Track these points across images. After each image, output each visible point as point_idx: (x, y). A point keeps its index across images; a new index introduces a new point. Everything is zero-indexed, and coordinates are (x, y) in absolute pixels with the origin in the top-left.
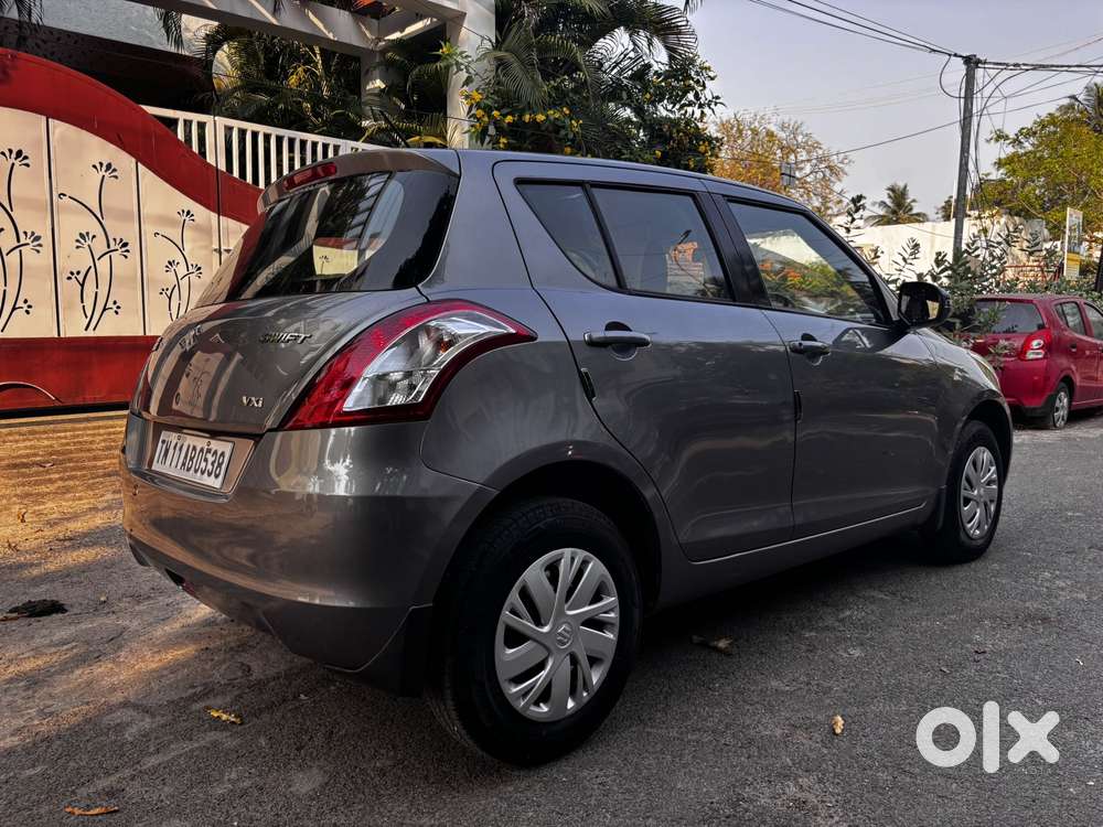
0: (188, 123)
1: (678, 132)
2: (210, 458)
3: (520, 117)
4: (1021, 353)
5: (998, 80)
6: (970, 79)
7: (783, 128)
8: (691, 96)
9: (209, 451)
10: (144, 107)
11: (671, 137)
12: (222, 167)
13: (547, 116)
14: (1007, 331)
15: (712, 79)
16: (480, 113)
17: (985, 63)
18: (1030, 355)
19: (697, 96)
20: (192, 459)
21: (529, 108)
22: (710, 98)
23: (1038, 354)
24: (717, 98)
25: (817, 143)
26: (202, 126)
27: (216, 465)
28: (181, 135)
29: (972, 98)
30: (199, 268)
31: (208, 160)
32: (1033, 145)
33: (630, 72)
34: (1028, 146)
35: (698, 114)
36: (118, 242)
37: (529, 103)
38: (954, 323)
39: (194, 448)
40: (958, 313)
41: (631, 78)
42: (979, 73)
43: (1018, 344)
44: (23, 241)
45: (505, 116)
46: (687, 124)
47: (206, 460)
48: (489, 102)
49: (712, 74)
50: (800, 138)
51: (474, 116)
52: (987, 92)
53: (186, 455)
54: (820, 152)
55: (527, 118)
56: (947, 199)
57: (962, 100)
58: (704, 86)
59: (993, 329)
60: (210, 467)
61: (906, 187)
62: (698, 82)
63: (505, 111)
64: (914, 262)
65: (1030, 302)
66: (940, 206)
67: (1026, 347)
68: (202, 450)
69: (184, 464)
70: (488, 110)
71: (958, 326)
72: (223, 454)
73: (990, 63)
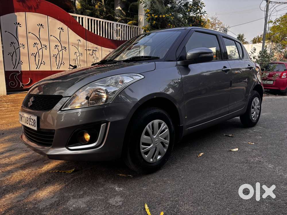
0: (79, 18)
1: (196, 20)
3: (159, 16)
4: (280, 77)
5: (275, 7)
6: (267, 6)
7: (212, 18)
8: (198, 11)
10: (69, 13)
11: (194, 21)
12: (87, 29)
13: (166, 16)
14: (277, 71)
15: (204, 6)
16: (149, 15)
17: (272, 2)
18: (283, 77)
19: (200, 11)
21: (161, 14)
22: (203, 11)
23: (284, 77)
24: (205, 12)
25: (221, 23)
26: (82, 18)
28: (78, 21)
29: (268, 11)
30: (82, 54)
31: (84, 27)
32: (279, 23)
33: (183, 4)
34: (278, 24)
35: (200, 15)
36: (64, 47)
37: (161, 12)
38: (264, 69)
40: (265, 66)
41: (183, 6)
42: (270, 4)
43: (280, 74)
44: (43, 47)
45: (155, 16)
46: (198, 18)
48: (151, 12)
49: (204, 5)
50: (217, 21)
51: (147, 16)
52: (272, 10)
54: (222, 25)
55: (161, 16)
56: (254, 38)
57: (265, 12)
58: (202, 8)
59: (274, 70)
61: (243, 34)
62: (200, 7)
63: (155, 14)
64: (254, 53)
65: (283, 64)
66: (252, 40)
67: (282, 75)
70: (151, 14)
71: (265, 70)
73: (273, 2)
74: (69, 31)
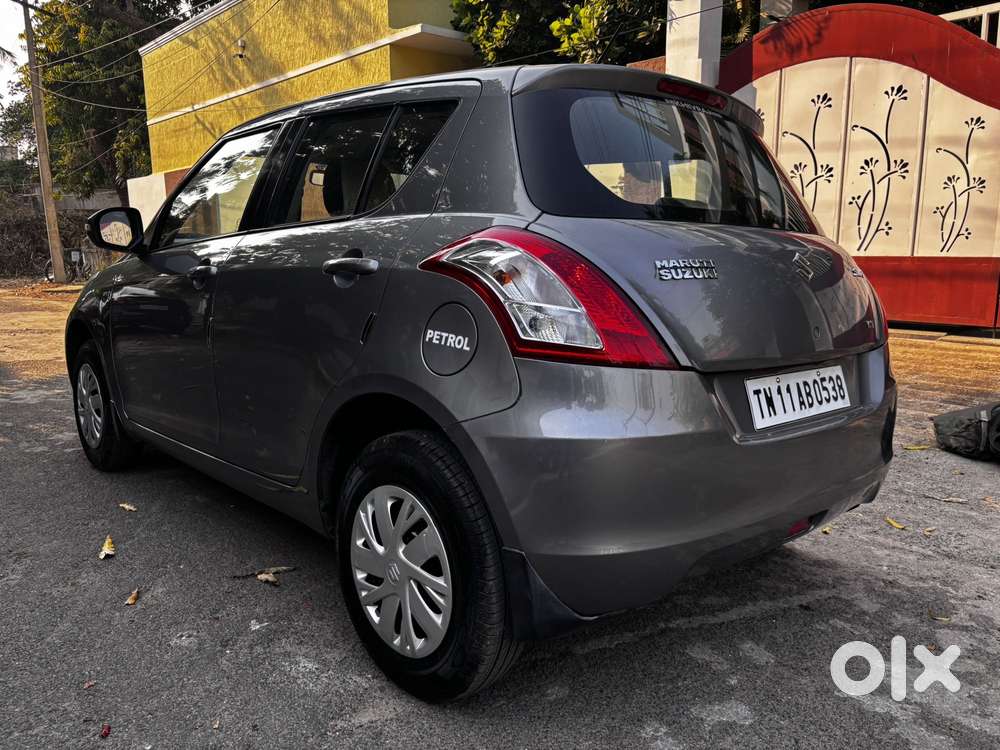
2: (829, 386)
9: (823, 380)
20: (809, 394)
27: (837, 388)
28: (983, 34)
30: (984, 182)
36: (898, 162)
39: (806, 384)
44: (819, 174)
47: (825, 389)
53: (800, 395)
60: (832, 393)
68: (815, 382)
69: (802, 403)
72: (838, 377)
74: (934, 89)
